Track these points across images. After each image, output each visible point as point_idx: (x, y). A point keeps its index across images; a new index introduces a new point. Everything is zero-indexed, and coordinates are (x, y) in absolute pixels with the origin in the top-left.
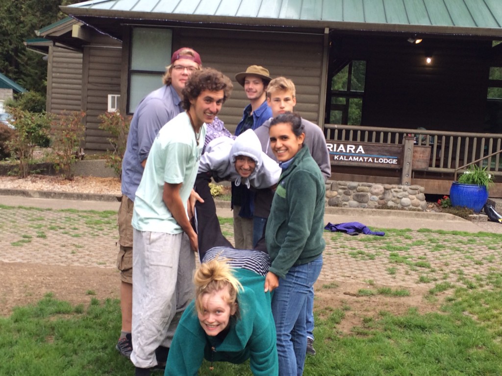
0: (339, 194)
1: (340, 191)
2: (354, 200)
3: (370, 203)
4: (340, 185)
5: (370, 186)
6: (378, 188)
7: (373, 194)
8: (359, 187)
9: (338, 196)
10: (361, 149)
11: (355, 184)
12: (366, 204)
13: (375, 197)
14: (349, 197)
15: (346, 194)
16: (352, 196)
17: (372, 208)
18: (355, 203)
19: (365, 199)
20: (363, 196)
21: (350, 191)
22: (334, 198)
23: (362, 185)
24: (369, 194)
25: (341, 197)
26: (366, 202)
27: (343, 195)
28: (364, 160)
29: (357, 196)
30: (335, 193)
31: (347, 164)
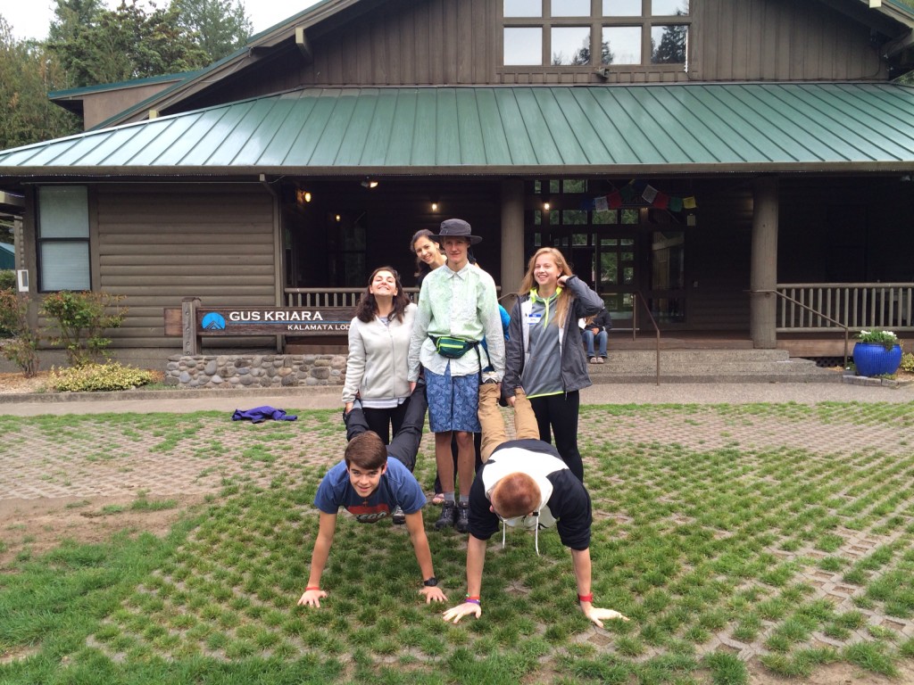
0: (294, 371)
1: (295, 367)
2: (313, 376)
3: (331, 378)
4: (294, 360)
5: (330, 359)
6: (340, 360)
7: (334, 368)
8: (317, 361)
9: (293, 373)
10: (318, 315)
11: (310, 357)
12: (326, 380)
13: (336, 371)
14: (306, 373)
15: (303, 370)
16: (310, 372)
17: (333, 384)
18: (313, 380)
19: (324, 374)
20: (322, 371)
21: (307, 366)
22: (288, 377)
23: (321, 358)
24: (330, 368)
25: (296, 375)
26: (327, 378)
27: (299, 371)
28: (323, 327)
29: (315, 371)
30: (289, 370)
31: (303, 334)
